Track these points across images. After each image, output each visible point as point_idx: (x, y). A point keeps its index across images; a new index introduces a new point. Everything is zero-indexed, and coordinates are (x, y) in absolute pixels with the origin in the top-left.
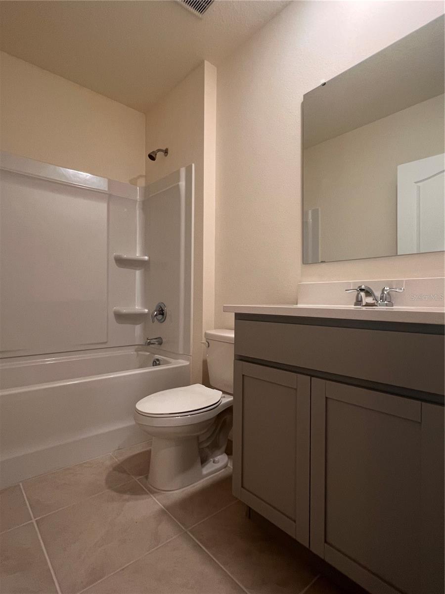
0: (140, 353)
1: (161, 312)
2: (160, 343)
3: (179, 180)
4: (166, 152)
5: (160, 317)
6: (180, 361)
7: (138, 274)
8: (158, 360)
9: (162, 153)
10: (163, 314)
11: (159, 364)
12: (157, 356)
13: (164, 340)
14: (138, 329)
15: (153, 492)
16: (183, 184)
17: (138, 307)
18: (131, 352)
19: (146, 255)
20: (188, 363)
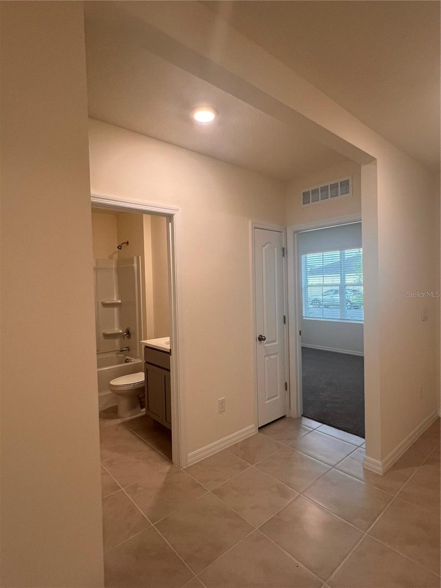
0: (119, 355)
1: (128, 333)
2: (129, 350)
3: (133, 263)
4: (127, 243)
5: (128, 335)
6: (138, 360)
7: (116, 310)
8: (128, 359)
9: (126, 244)
10: (129, 334)
11: (128, 362)
12: (127, 357)
13: (131, 348)
14: (117, 342)
15: (118, 418)
16: (135, 265)
17: (117, 330)
18: (114, 355)
19: (119, 300)
20: (141, 361)
